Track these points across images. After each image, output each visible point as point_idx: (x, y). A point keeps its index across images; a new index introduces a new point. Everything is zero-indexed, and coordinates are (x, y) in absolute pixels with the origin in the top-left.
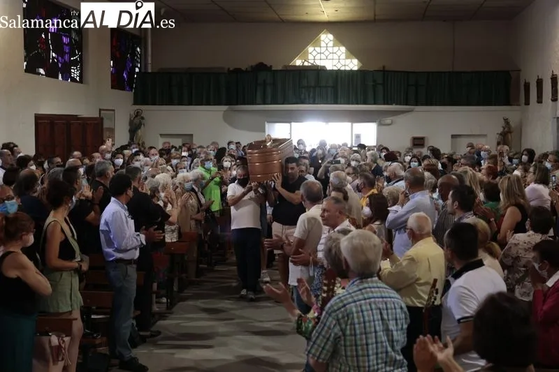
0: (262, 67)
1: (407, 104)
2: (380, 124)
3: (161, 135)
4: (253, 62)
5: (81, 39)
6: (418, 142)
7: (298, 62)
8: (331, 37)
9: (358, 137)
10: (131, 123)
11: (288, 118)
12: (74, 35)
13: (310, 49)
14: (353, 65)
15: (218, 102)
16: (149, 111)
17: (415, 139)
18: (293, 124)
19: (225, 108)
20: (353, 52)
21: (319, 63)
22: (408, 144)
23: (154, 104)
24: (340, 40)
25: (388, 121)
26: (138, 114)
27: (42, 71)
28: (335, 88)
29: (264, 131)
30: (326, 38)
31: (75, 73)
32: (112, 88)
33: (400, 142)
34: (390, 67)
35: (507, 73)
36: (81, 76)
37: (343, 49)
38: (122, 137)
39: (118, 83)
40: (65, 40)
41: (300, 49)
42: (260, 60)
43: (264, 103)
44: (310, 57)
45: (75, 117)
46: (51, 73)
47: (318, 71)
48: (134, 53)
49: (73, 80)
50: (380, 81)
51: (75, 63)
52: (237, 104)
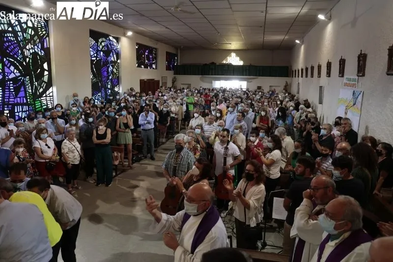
0: (213, 63)
1: (256, 76)
2: (248, 82)
3: (182, 84)
4: (211, 62)
5: (156, 56)
6: (259, 88)
7: (224, 62)
8: (235, 54)
9: (241, 86)
10: (173, 80)
11: (219, 79)
12: (154, 55)
13: (228, 58)
14: (241, 63)
15: (199, 75)
16: (178, 77)
17: (258, 87)
18: (221, 81)
19: (200, 76)
20: (241, 59)
21: (231, 62)
22: (256, 88)
23: (180, 74)
24: (237, 55)
25: (250, 80)
26: (175, 78)
27: (143, 66)
28: (234, 71)
29: (212, 83)
30: (233, 55)
31: (154, 66)
32: (167, 70)
33: (253, 88)
34: (253, 64)
35: (288, 67)
36: (156, 67)
37: (238, 58)
38: (169, 84)
39: (168, 68)
40: (151, 57)
41: (225, 58)
42: (213, 61)
43: (212, 75)
44: (228, 60)
45: (153, 80)
46: (146, 67)
47: (230, 65)
48: (174, 59)
49: (153, 68)
50: (248, 68)
51: (154, 63)
52: (204, 75)
